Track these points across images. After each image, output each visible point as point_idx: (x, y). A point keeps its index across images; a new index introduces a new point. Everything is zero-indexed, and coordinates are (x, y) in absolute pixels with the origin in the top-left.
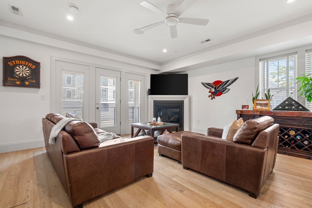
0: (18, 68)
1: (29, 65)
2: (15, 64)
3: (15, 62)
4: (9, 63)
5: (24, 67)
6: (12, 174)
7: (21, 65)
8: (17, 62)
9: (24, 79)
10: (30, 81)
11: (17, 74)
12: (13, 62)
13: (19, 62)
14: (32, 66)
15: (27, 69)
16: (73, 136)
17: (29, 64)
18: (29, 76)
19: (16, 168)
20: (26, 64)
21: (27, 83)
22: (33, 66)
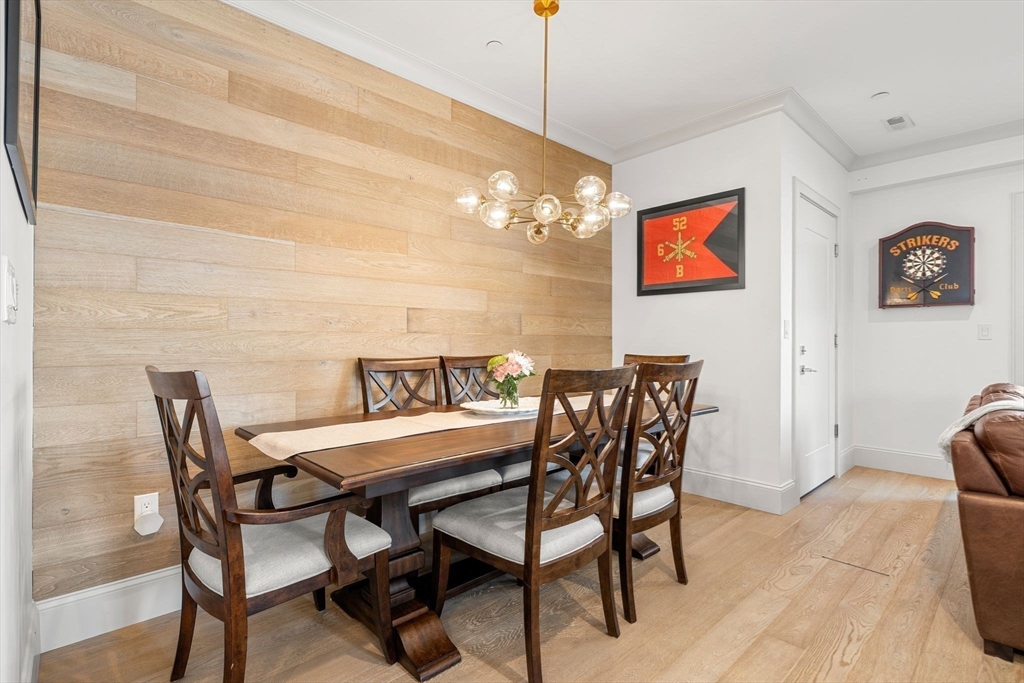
0: (912, 257)
1: (940, 244)
2: (904, 249)
3: (906, 245)
4: (892, 251)
5: (928, 252)
6: (883, 517)
7: (920, 248)
8: (911, 242)
9: (928, 283)
10: (943, 287)
11: (910, 275)
12: (902, 244)
13: (916, 241)
14: (949, 243)
15: (936, 255)
16: (987, 450)
17: (939, 239)
18: (940, 275)
19: (895, 510)
20: (933, 243)
21: (935, 294)
22: (952, 242)
